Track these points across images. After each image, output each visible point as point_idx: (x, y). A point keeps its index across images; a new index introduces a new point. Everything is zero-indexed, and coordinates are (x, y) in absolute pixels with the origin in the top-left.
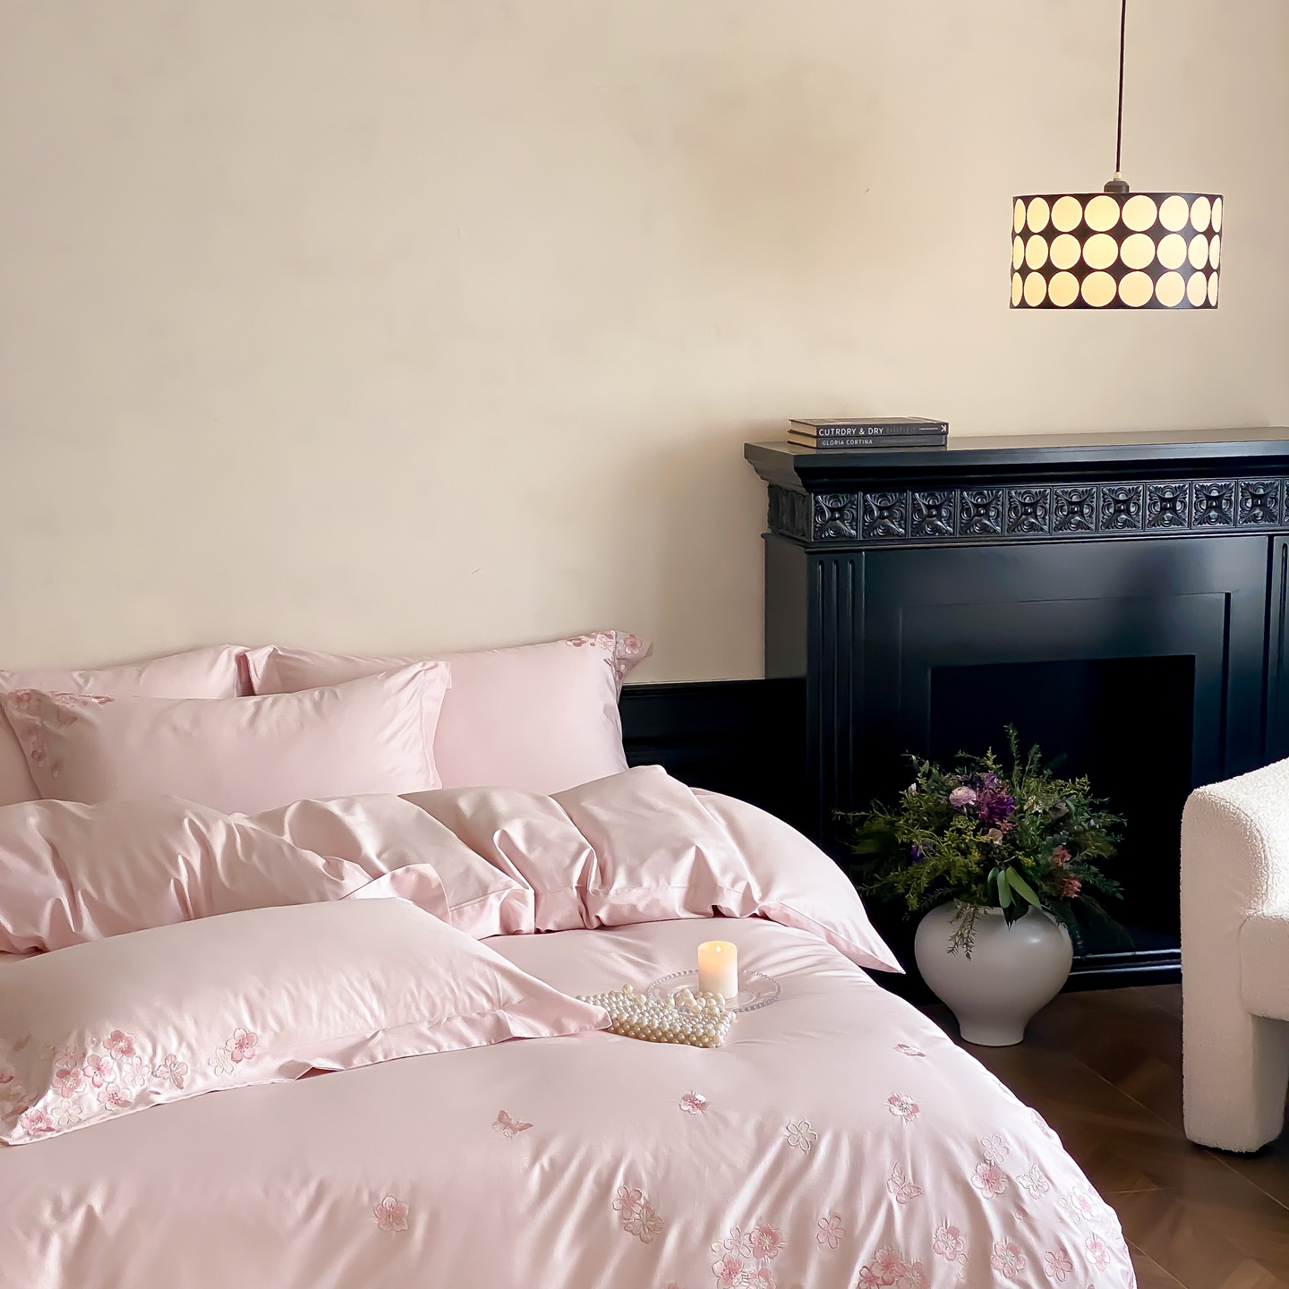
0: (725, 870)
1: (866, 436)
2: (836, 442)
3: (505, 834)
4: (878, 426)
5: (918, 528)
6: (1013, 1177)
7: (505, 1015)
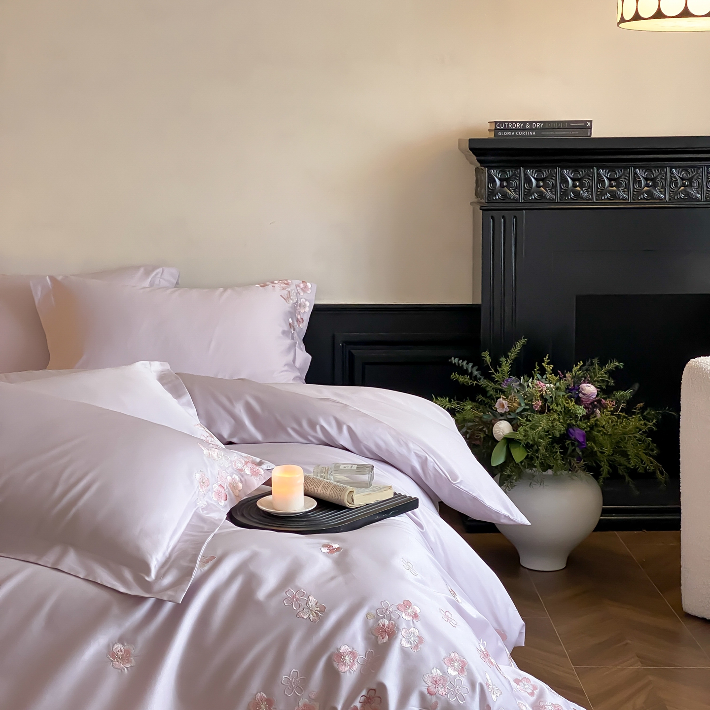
1: (531, 129)
2: (508, 133)
4: (540, 122)
5: (565, 194)
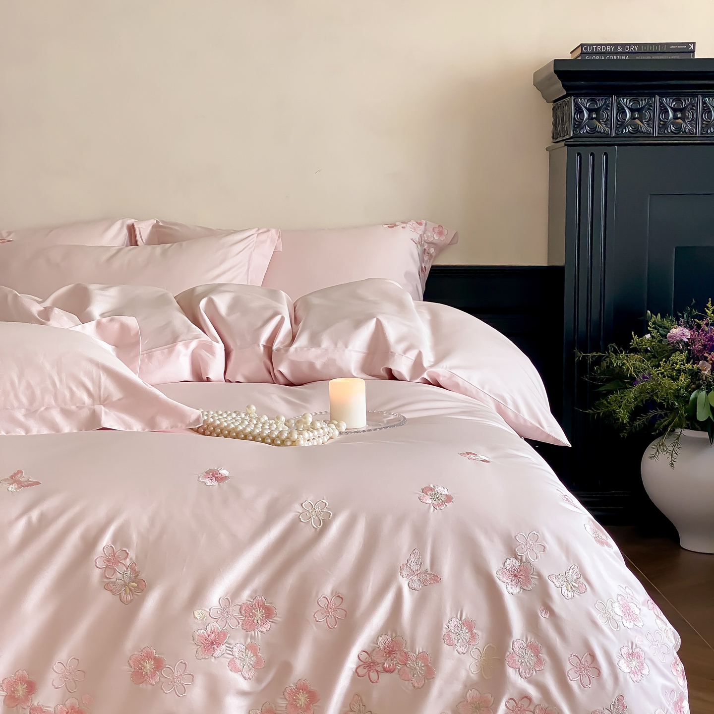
0: (400, 340)
1: (624, 53)
2: (597, 57)
3: (211, 302)
4: (634, 45)
6: (545, 574)
7: (102, 410)
